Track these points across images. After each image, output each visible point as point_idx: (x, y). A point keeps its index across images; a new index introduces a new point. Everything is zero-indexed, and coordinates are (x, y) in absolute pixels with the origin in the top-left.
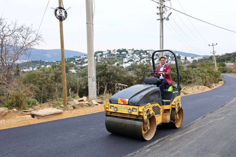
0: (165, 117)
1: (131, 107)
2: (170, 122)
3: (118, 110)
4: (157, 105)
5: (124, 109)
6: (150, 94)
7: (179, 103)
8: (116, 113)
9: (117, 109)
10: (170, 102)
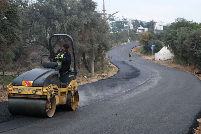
0: (62, 99)
1: (36, 88)
2: (67, 104)
3: (22, 92)
4: (56, 86)
5: (29, 90)
6: (51, 76)
7: (74, 86)
8: (20, 95)
9: (21, 90)
10: (66, 85)
